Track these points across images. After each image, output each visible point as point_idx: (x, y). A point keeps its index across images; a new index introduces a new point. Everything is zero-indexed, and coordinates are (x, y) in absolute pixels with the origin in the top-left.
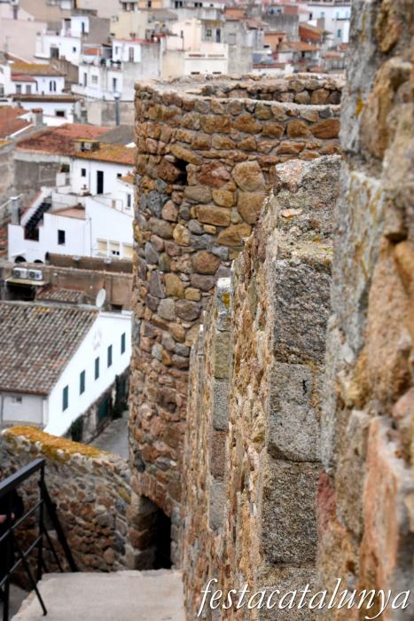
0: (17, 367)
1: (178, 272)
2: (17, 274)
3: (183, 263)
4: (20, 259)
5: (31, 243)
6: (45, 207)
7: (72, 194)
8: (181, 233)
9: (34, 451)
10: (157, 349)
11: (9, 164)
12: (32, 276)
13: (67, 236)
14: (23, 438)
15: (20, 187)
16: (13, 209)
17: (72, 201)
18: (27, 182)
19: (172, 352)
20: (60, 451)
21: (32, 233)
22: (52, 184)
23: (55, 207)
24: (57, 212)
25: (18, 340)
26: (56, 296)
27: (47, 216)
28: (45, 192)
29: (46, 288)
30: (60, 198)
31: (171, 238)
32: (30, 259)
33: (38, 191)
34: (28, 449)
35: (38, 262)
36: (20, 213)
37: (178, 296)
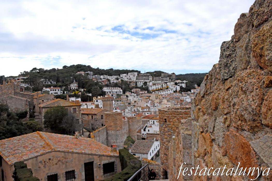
0: (144, 150)
1: (166, 135)
2: (143, 136)
3: (167, 134)
4: (143, 134)
5: (145, 132)
6: (146, 126)
7: (150, 124)
8: (166, 129)
9: (147, 162)
10: (164, 147)
11: (141, 121)
12: (145, 136)
13: (149, 131)
14: (145, 160)
15: (143, 124)
16: (142, 127)
17: (150, 125)
18: (144, 123)
19: (166, 147)
20: (150, 162)
21: (145, 130)
22: (147, 123)
23: (148, 126)
24: (148, 127)
25: (143, 146)
26: (148, 139)
27: (147, 128)
28: (146, 124)
29: (147, 138)
30: (148, 125)
31: (165, 130)
32: (144, 134)
33: (145, 124)
34: (146, 162)
35: (146, 134)
36: (143, 128)
37: (166, 138)
